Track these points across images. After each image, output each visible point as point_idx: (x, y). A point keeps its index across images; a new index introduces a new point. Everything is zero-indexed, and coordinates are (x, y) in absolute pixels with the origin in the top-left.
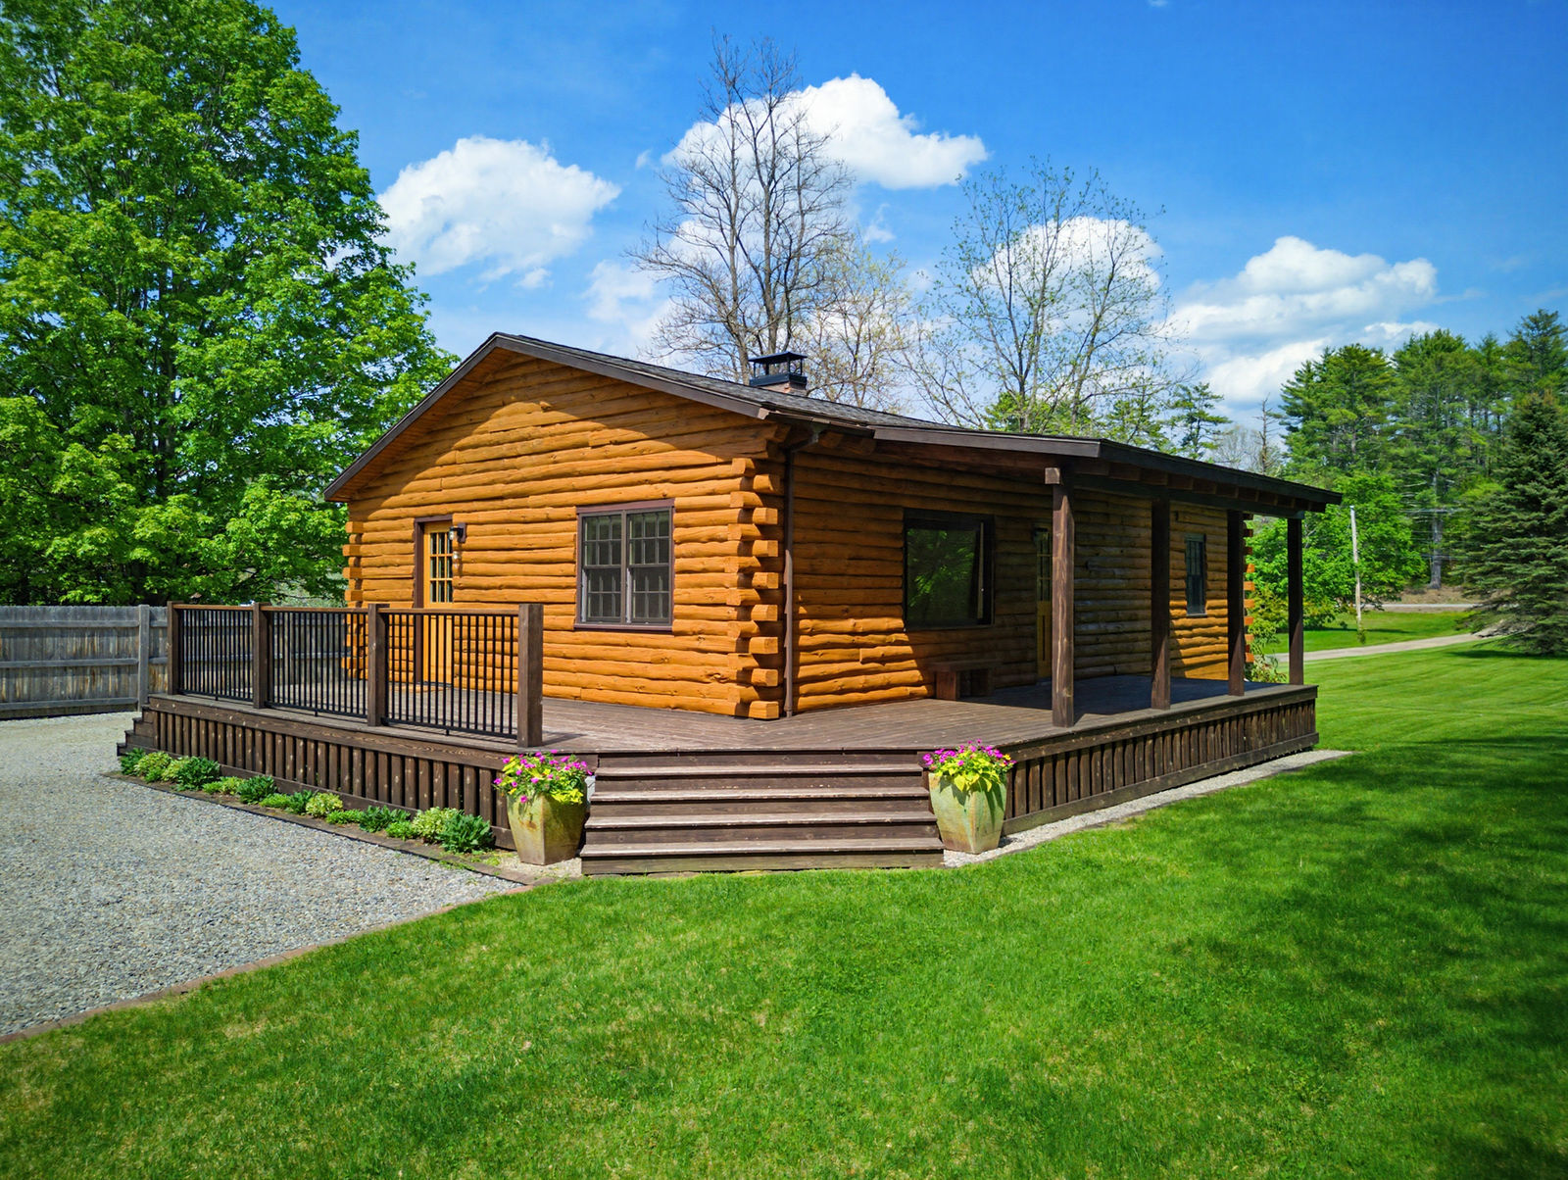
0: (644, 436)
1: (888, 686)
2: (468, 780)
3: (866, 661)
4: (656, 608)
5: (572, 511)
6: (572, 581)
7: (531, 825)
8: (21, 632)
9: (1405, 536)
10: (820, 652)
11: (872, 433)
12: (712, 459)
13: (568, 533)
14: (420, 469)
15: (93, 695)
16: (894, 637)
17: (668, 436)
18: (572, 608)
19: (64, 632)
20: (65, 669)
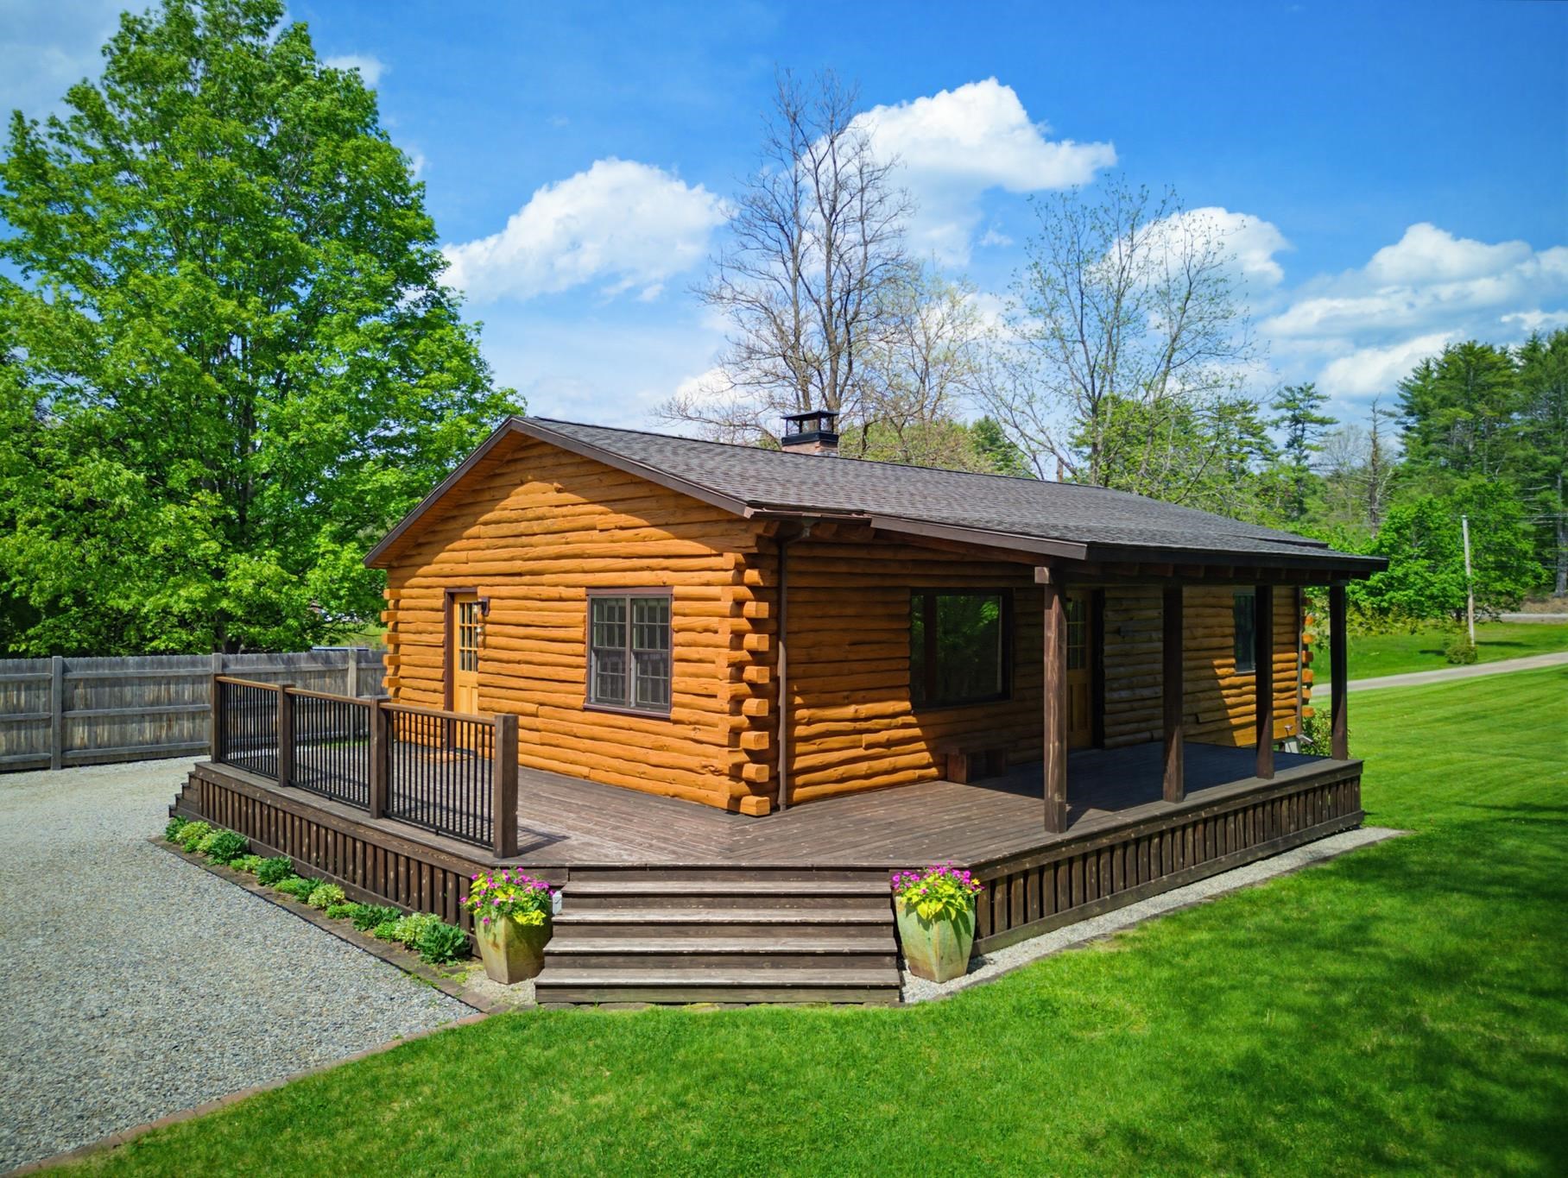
0: (646, 523)
1: (895, 770)
2: (450, 885)
3: (868, 747)
4: (657, 694)
5: (582, 592)
6: (582, 661)
7: (495, 945)
8: (101, 682)
9: (1527, 546)
10: (818, 741)
11: (868, 522)
12: (706, 550)
13: (577, 615)
14: (452, 541)
15: (169, 740)
16: (900, 720)
17: (667, 524)
18: (582, 688)
19: (142, 681)
20: (143, 716)
